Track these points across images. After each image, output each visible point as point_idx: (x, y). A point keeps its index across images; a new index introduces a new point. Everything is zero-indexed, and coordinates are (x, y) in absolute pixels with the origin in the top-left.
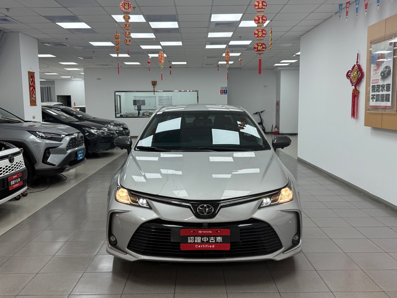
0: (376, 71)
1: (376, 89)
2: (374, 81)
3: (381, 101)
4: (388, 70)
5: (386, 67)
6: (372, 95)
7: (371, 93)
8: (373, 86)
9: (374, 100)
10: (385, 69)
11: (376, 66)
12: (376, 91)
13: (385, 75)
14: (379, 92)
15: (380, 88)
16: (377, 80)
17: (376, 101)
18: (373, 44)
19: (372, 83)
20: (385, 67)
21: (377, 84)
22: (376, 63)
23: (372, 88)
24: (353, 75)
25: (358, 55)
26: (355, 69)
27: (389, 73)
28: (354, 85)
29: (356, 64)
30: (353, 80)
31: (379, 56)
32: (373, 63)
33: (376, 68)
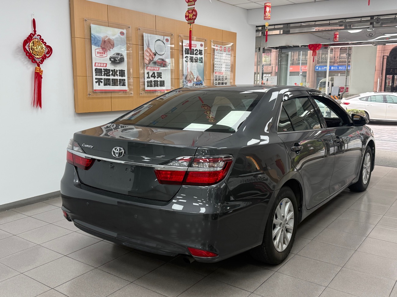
0: (101, 54)
1: (103, 73)
2: (99, 65)
3: (112, 85)
4: (120, 57)
5: (118, 54)
6: (96, 79)
7: (95, 77)
8: (96, 69)
9: (102, 84)
10: (116, 55)
11: (101, 49)
12: (103, 74)
13: (117, 61)
14: (109, 76)
15: (110, 73)
16: (105, 64)
17: (104, 85)
18: (92, 24)
19: (95, 66)
20: (117, 53)
21: (105, 68)
22: (101, 46)
23: (95, 71)
24: (36, 48)
25: (34, 21)
26: (36, 40)
27: (122, 60)
28: (36, 63)
29: (33, 33)
30: (35, 55)
31: (105, 40)
32: (95, 44)
33: (101, 51)
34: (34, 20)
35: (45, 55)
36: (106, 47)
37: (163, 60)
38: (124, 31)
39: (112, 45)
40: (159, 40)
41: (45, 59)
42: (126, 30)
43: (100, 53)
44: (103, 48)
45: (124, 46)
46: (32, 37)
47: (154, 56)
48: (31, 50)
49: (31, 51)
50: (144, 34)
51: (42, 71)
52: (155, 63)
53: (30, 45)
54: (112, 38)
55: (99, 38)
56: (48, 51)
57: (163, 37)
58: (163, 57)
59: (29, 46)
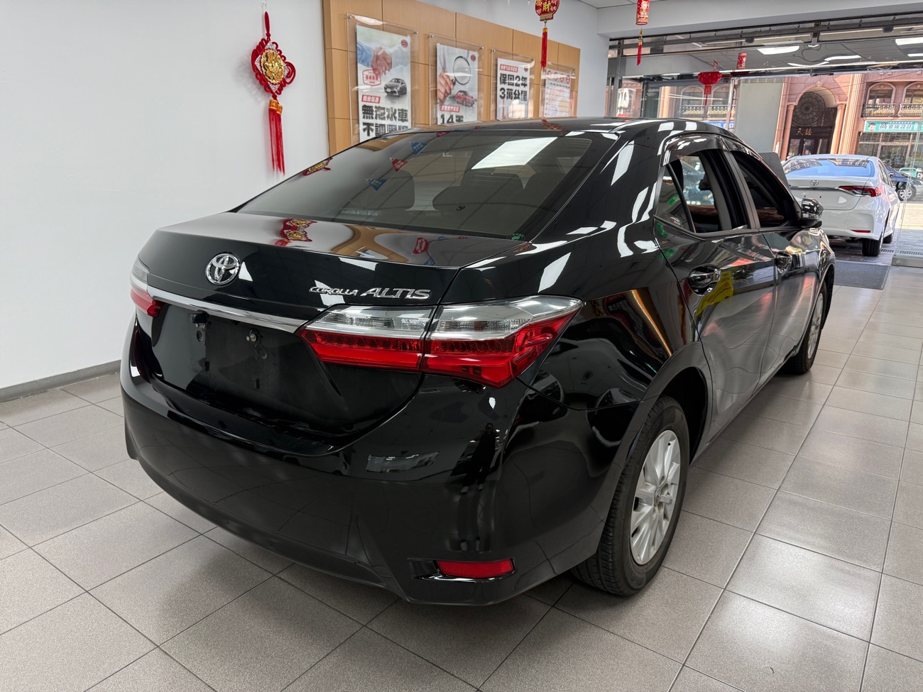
0: (372, 80)
1: (374, 113)
2: (369, 99)
4: (400, 85)
5: (398, 80)
6: (364, 124)
7: (362, 120)
8: (364, 106)
9: (372, 134)
10: (395, 82)
12: (374, 116)
13: (395, 92)
14: (384, 119)
15: (384, 113)
16: (378, 99)
19: (362, 101)
20: (396, 79)
21: (378, 105)
22: (371, 66)
23: (363, 110)
24: (270, 65)
25: (266, 16)
26: (271, 51)
27: (403, 92)
28: (272, 92)
29: (266, 38)
30: (269, 77)
31: (379, 54)
32: (363, 62)
33: (373, 75)
34: (266, 14)
35: (284, 80)
36: (379, 68)
37: (465, 93)
38: (408, 39)
39: (388, 64)
40: (461, 57)
41: (285, 86)
42: (411, 37)
43: (370, 78)
44: (374, 70)
45: (406, 65)
46: (264, 47)
47: (452, 86)
48: (263, 69)
49: (264, 71)
50: (438, 44)
51: (281, 108)
52: (454, 98)
53: (262, 60)
54: (389, 51)
55: (369, 49)
56: (289, 73)
57: (466, 51)
58: (467, 88)
59: (260, 62)
